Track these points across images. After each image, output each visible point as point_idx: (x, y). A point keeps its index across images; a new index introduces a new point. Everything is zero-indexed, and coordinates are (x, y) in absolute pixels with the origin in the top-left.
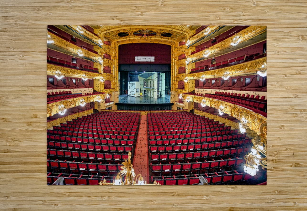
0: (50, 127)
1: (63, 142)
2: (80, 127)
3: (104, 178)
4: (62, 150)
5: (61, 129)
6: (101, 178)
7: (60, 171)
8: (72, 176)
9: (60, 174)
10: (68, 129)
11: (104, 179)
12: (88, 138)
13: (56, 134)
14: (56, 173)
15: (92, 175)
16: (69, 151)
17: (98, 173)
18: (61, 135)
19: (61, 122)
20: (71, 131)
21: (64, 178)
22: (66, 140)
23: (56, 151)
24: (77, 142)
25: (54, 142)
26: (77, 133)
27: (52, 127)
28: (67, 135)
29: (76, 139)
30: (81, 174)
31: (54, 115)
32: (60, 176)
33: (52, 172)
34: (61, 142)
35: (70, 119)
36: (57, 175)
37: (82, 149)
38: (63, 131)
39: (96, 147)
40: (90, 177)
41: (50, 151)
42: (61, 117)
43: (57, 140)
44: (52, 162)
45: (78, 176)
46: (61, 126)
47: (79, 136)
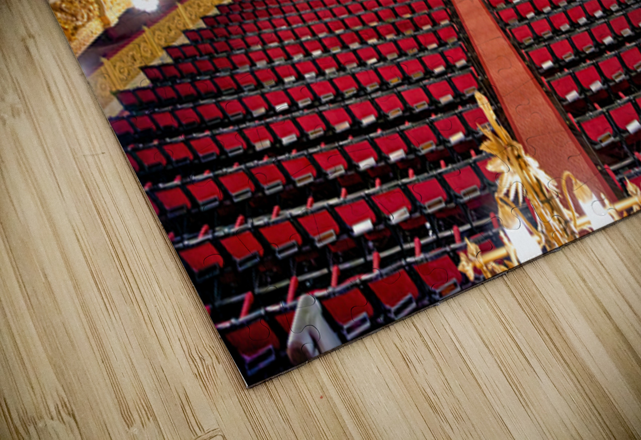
0: (130, 77)
1: (221, 130)
2: (249, 41)
3: (462, 240)
4: (235, 168)
5: (180, 71)
6: (450, 240)
7: (284, 269)
8: (344, 276)
9: (290, 283)
10: (211, 67)
11: (467, 241)
12: (304, 78)
13: (172, 102)
14: (271, 288)
15: (412, 241)
16: (265, 160)
17: (428, 225)
18: (195, 98)
19: (163, 43)
20: (225, 71)
21: (320, 299)
22: (226, 116)
23: (216, 178)
24: (271, 111)
25: (181, 138)
26: (252, 73)
27: (142, 75)
28: (220, 94)
29: (261, 100)
30: (370, 252)
31: (120, 18)
32: (296, 296)
33: (252, 290)
34: (210, 128)
35: (193, 21)
36: (279, 296)
37: (312, 137)
38: (193, 76)
39: (356, 112)
40: (411, 253)
41: (190, 187)
42: (151, 20)
43: (188, 125)
44: (227, 236)
45: (367, 267)
46: (176, 60)
47: (265, 84)
